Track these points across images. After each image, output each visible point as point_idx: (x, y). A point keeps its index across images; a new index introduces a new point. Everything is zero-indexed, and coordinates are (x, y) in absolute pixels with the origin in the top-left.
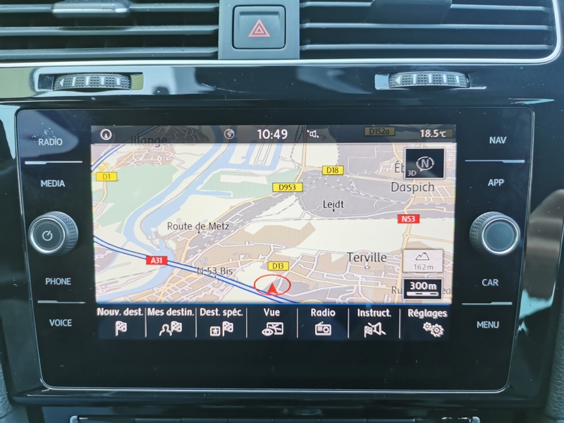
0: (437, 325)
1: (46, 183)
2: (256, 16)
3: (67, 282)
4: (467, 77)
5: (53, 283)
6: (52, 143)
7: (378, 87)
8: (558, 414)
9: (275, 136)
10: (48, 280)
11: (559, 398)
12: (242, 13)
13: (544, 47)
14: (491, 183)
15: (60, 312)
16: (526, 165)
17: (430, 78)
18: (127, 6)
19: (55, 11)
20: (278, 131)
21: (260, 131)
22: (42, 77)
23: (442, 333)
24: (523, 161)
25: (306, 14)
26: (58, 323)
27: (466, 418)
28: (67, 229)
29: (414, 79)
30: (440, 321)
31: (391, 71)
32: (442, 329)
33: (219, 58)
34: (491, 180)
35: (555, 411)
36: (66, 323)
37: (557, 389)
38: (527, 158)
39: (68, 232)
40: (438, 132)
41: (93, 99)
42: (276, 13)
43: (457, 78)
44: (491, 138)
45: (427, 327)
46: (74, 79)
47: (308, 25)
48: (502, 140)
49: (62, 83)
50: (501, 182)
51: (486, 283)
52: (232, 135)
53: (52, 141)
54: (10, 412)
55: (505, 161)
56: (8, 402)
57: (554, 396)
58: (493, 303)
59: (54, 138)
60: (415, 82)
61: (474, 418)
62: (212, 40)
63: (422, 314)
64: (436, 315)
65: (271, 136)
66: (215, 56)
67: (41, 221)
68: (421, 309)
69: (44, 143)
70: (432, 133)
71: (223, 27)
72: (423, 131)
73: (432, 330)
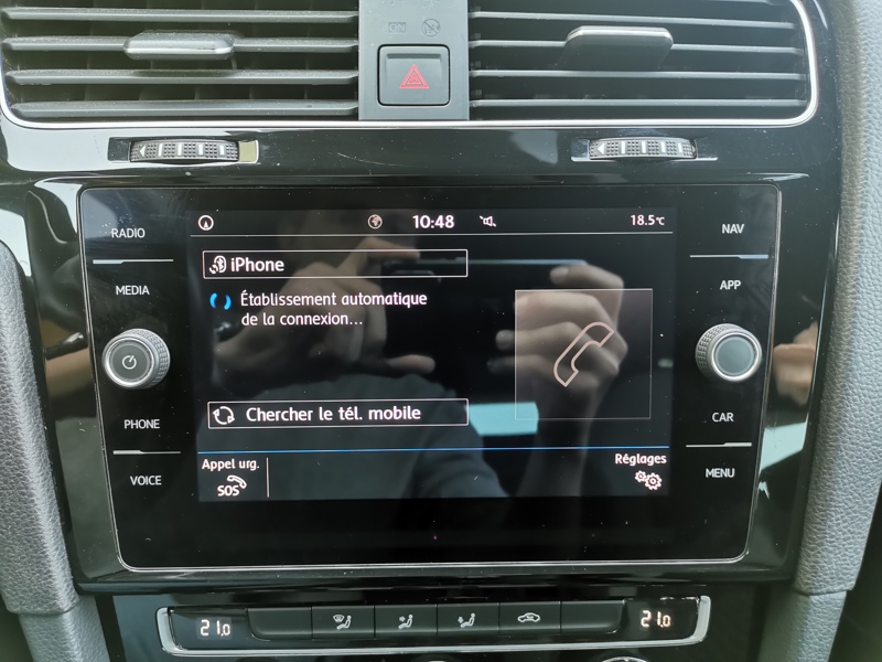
0: (653, 474)
1: (124, 290)
2: (410, 60)
3: (154, 424)
4: (692, 143)
5: (134, 426)
6: (130, 234)
7: (574, 158)
8: (811, 588)
9: (437, 224)
10: (128, 423)
11: (813, 567)
12: (391, 56)
13: (794, 102)
14: (724, 285)
15: (144, 467)
16: (771, 261)
17: (643, 147)
18: (230, 45)
19: (130, 50)
20: (441, 218)
21: (416, 217)
22: (113, 142)
23: (659, 485)
24: (766, 257)
25: (477, 57)
26: (142, 481)
27: (692, 598)
28: (156, 353)
29: (623, 147)
30: (656, 469)
31: (592, 136)
32: (660, 480)
33: (360, 118)
34: (724, 282)
35: (807, 584)
36: (153, 480)
37: (809, 556)
38: (771, 252)
39: (157, 357)
40: (654, 218)
41: (188, 174)
42: (437, 56)
43: (680, 146)
44: (724, 226)
45: (640, 477)
46: (161, 146)
47: (479, 73)
48: (737, 229)
49: (142, 151)
50: (736, 284)
51: (718, 417)
52: (379, 223)
53: (130, 232)
54: (77, 605)
55: (741, 257)
56: (74, 591)
57: (805, 564)
58: (727, 445)
59: (133, 228)
60: (623, 151)
61: (702, 597)
62: (349, 91)
63: (633, 461)
64: (652, 460)
65: (432, 224)
66: (354, 116)
67: (121, 343)
68: (632, 453)
69: (118, 234)
70: (646, 220)
71: (365, 73)
72: (634, 217)
73: (646, 481)
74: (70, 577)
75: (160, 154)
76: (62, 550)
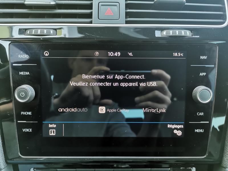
0: (179, 131)
1: (22, 73)
2: (108, 6)
3: (30, 113)
4: (191, 32)
5: (24, 114)
6: (24, 57)
7: (156, 36)
8: (227, 166)
9: (115, 55)
10: (22, 113)
12: (102, 5)
13: (221, 21)
15: (27, 126)
16: (215, 67)
17: (177, 33)
18: (55, 2)
19: (26, 3)
20: (116, 53)
21: (109, 53)
22: (20, 30)
23: (181, 134)
24: (213, 66)
25: (128, 6)
26: (26, 130)
27: (190, 168)
28: (30, 92)
29: (171, 33)
30: (180, 129)
31: (162, 29)
32: (181, 133)
33: (93, 23)
34: (201, 73)
35: (226, 165)
36: (29, 130)
37: (226, 156)
38: (215, 65)
39: (31, 93)
40: (180, 54)
41: (41, 39)
42: (116, 5)
43: (188, 33)
44: (201, 56)
45: (175, 131)
46: (34, 30)
47: (128, 10)
48: (205, 57)
49: (28, 32)
50: (205, 74)
51: (199, 114)
52: (98, 54)
53: (24, 56)
54: (6, 167)
55: (206, 66)
56: (5, 163)
57: (225, 159)
58: (201, 122)
59: (25, 55)
60: (171, 34)
61: (193, 168)
62: (90, 16)
63: (173, 127)
64: (179, 127)
65: (113, 55)
66: (91, 22)
67: (20, 89)
68: (173, 124)
69: (21, 57)
70: (178, 54)
71: (94, 10)
72: (174, 53)
73: (177, 133)
74: (4, 159)
75: (33, 33)
76: (2, 150)
